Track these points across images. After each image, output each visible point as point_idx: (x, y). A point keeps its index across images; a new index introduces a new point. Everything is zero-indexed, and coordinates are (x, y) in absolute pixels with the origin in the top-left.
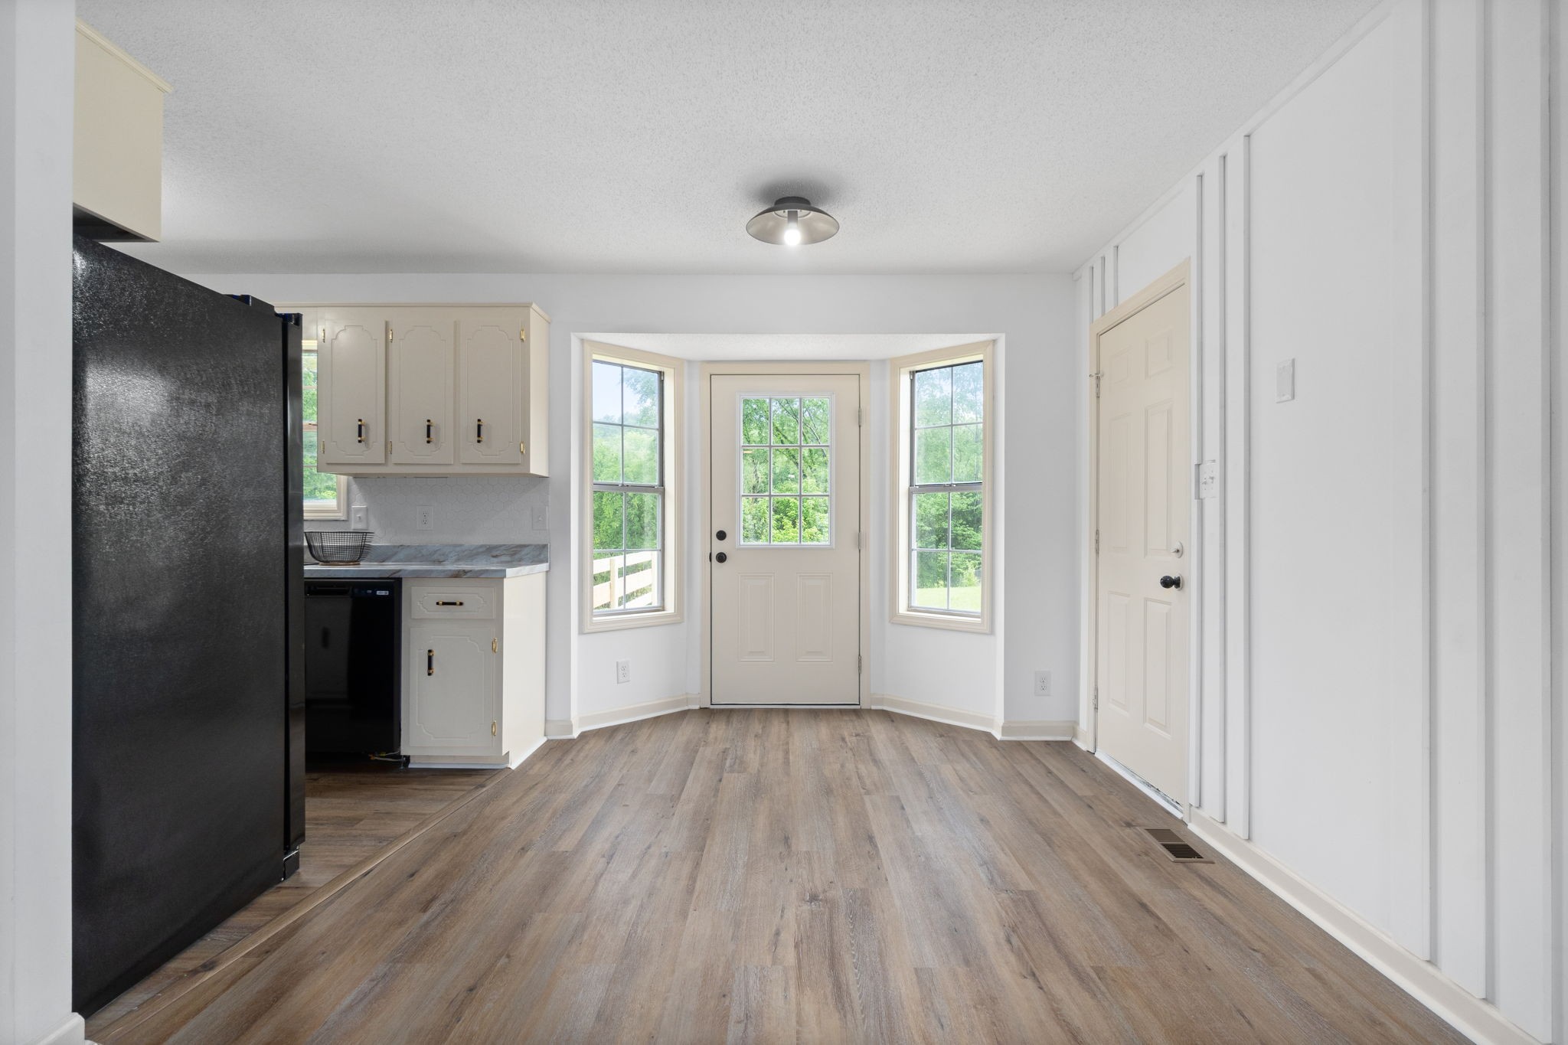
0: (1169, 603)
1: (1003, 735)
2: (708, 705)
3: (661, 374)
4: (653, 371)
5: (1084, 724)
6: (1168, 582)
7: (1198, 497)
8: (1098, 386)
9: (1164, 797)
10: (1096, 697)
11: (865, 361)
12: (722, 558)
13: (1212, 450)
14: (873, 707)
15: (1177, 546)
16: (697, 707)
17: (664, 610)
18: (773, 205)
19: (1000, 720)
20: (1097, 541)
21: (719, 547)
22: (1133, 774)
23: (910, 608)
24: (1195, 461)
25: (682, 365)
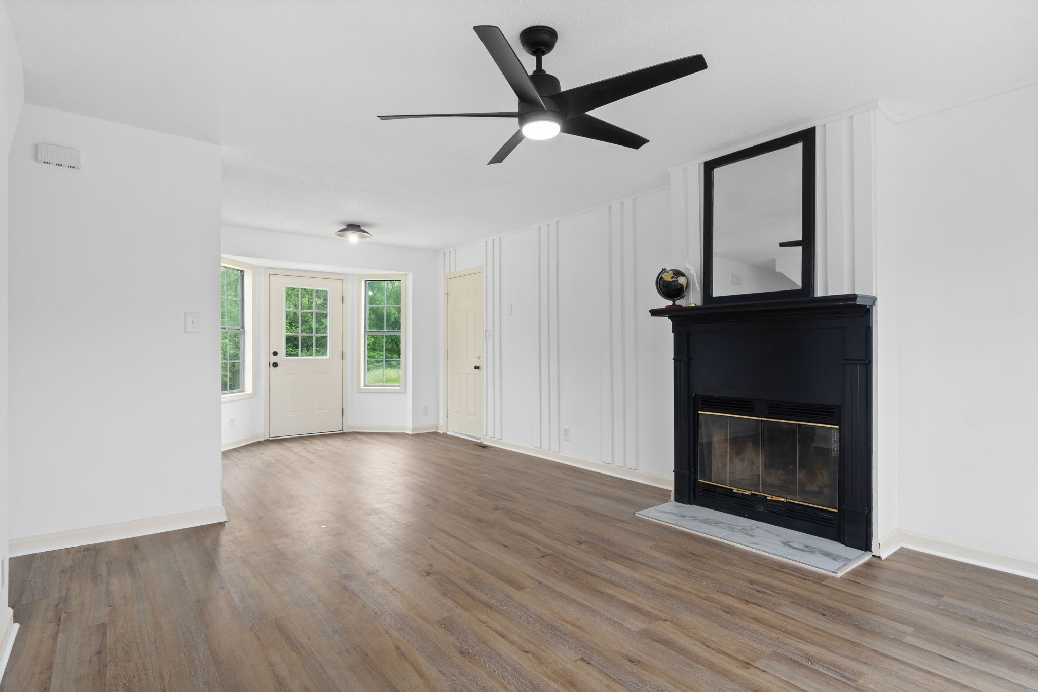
0: (476, 374)
1: (412, 432)
2: (269, 438)
3: (242, 271)
4: (238, 270)
5: (442, 423)
6: (477, 367)
7: (486, 340)
8: (447, 297)
9: (475, 438)
10: (447, 412)
11: (345, 274)
12: (275, 365)
13: (490, 327)
14: (349, 431)
15: (479, 356)
16: (263, 439)
17: (244, 392)
18: (346, 227)
19: (411, 427)
20: (447, 355)
21: (274, 359)
22: (463, 434)
23: (365, 385)
24: (484, 330)
25: (255, 269)
